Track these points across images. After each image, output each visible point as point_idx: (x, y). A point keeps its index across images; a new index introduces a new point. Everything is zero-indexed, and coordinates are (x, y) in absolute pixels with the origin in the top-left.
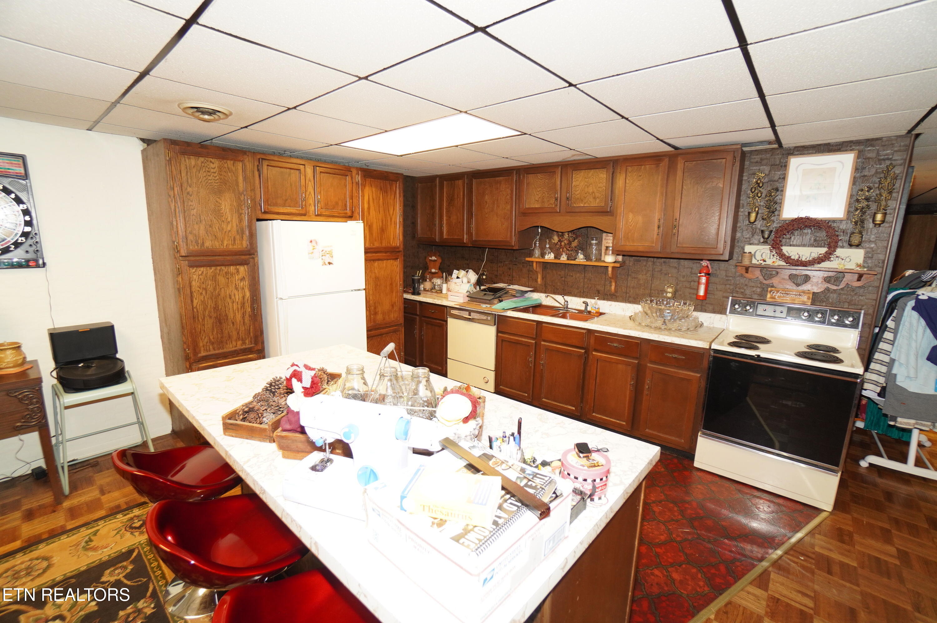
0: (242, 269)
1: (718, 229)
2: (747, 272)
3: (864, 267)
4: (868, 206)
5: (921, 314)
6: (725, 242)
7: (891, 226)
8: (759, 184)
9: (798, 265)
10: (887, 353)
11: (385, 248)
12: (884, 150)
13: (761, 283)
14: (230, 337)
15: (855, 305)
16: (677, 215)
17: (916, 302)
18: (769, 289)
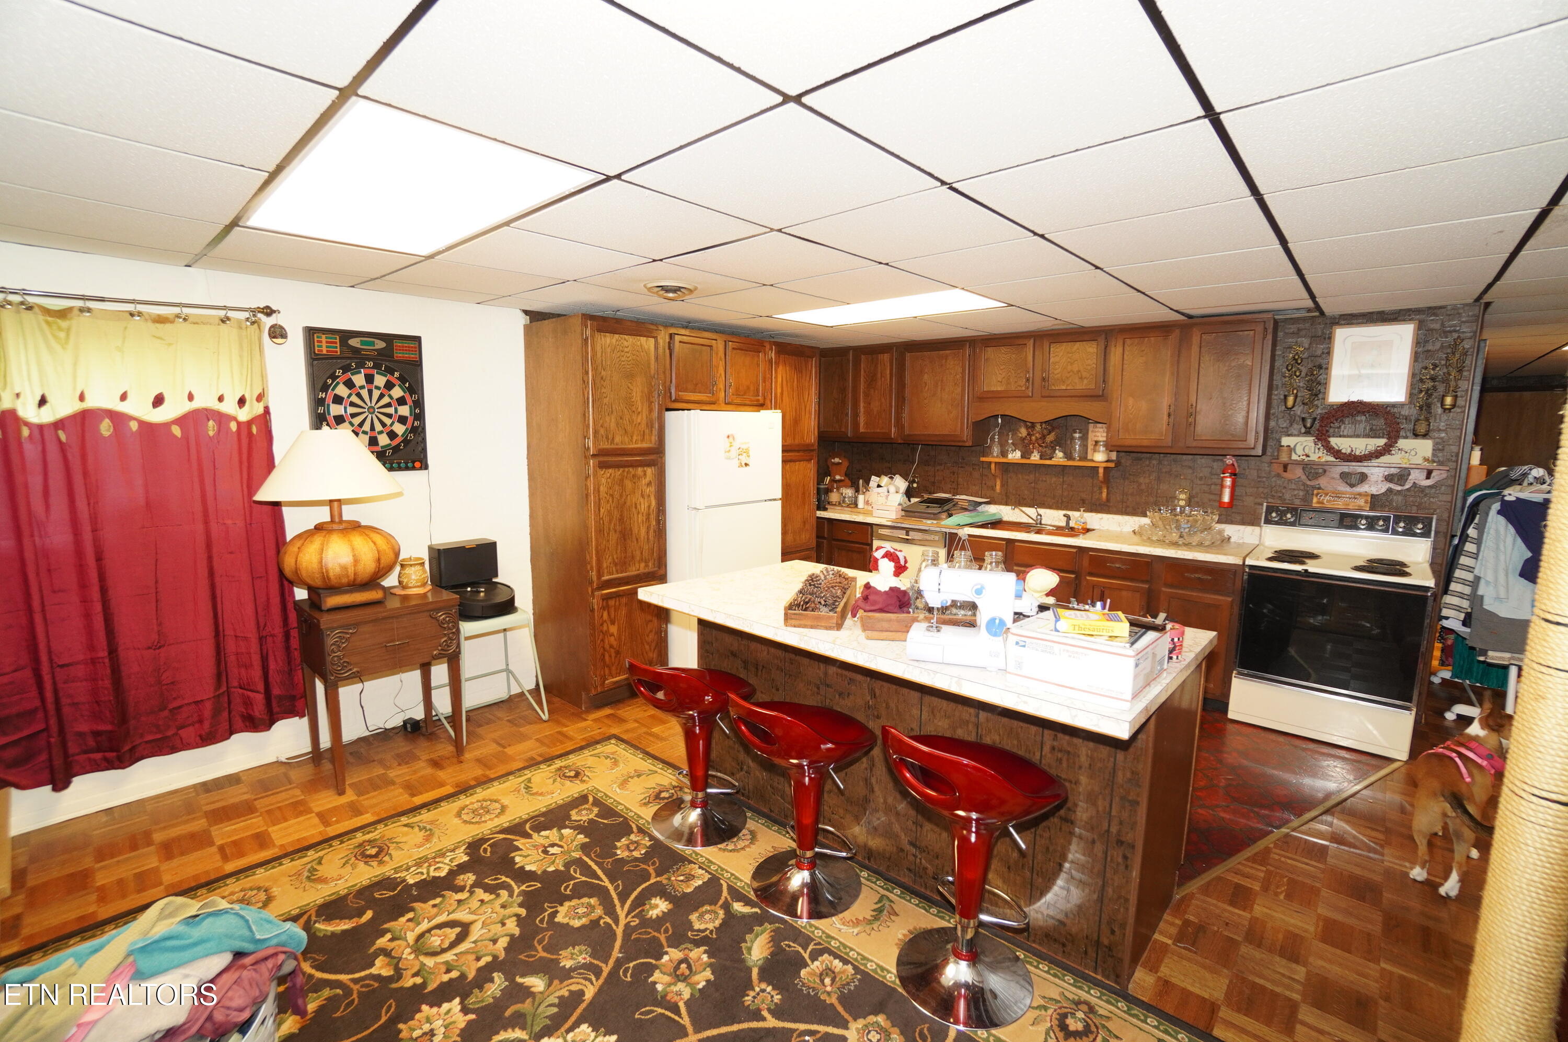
0: (649, 471)
1: (1247, 417)
2: (1285, 471)
3: (1434, 462)
4: (1435, 388)
5: (1510, 519)
6: (1257, 433)
7: (1464, 412)
8: (1296, 360)
9: (1350, 461)
10: (1470, 569)
11: (798, 445)
12: (1450, 320)
13: (1304, 484)
14: (633, 557)
15: (1425, 508)
16: (1193, 399)
17: (1501, 505)
18: (1315, 492)
